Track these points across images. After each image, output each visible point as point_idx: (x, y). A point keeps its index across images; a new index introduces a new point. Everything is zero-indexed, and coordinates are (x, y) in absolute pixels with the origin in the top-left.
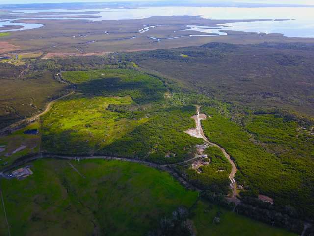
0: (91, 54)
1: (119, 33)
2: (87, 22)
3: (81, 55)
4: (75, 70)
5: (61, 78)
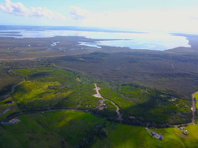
1: (38, 46)
2: (13, 38)
3: (18, 59)
4: (19, 69)
5: (12, 73)
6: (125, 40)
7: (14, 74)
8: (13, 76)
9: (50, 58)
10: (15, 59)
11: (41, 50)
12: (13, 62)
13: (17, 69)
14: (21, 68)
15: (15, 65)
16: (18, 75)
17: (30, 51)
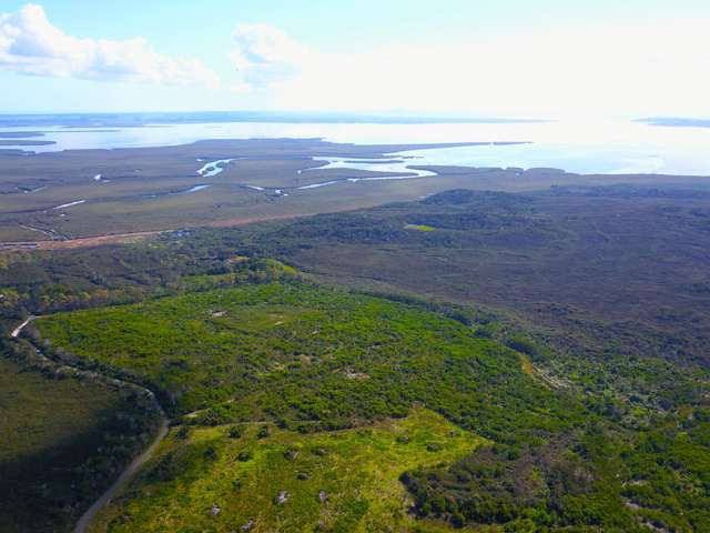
0: (96, 241)
1: (143, 179)
3: (58, 245)
4: (83, 307)
5: (43, 349)
6: (495, 144)
7: (55, 358)
8: (47, 374)
9: (235, 228)
10: (41, 245)
11: (161, 194)
12: (29, 260)
13: (69, 308)
14: (93, 303)
15: (51, 285)
16: (93, 368)
17: (106, 199)
